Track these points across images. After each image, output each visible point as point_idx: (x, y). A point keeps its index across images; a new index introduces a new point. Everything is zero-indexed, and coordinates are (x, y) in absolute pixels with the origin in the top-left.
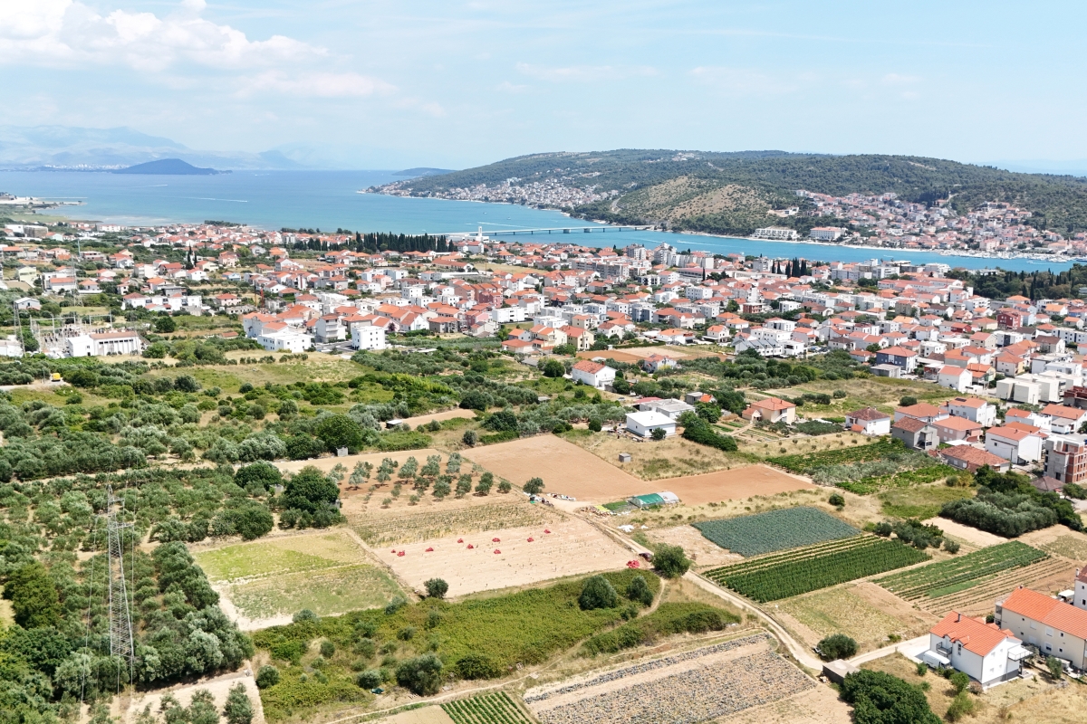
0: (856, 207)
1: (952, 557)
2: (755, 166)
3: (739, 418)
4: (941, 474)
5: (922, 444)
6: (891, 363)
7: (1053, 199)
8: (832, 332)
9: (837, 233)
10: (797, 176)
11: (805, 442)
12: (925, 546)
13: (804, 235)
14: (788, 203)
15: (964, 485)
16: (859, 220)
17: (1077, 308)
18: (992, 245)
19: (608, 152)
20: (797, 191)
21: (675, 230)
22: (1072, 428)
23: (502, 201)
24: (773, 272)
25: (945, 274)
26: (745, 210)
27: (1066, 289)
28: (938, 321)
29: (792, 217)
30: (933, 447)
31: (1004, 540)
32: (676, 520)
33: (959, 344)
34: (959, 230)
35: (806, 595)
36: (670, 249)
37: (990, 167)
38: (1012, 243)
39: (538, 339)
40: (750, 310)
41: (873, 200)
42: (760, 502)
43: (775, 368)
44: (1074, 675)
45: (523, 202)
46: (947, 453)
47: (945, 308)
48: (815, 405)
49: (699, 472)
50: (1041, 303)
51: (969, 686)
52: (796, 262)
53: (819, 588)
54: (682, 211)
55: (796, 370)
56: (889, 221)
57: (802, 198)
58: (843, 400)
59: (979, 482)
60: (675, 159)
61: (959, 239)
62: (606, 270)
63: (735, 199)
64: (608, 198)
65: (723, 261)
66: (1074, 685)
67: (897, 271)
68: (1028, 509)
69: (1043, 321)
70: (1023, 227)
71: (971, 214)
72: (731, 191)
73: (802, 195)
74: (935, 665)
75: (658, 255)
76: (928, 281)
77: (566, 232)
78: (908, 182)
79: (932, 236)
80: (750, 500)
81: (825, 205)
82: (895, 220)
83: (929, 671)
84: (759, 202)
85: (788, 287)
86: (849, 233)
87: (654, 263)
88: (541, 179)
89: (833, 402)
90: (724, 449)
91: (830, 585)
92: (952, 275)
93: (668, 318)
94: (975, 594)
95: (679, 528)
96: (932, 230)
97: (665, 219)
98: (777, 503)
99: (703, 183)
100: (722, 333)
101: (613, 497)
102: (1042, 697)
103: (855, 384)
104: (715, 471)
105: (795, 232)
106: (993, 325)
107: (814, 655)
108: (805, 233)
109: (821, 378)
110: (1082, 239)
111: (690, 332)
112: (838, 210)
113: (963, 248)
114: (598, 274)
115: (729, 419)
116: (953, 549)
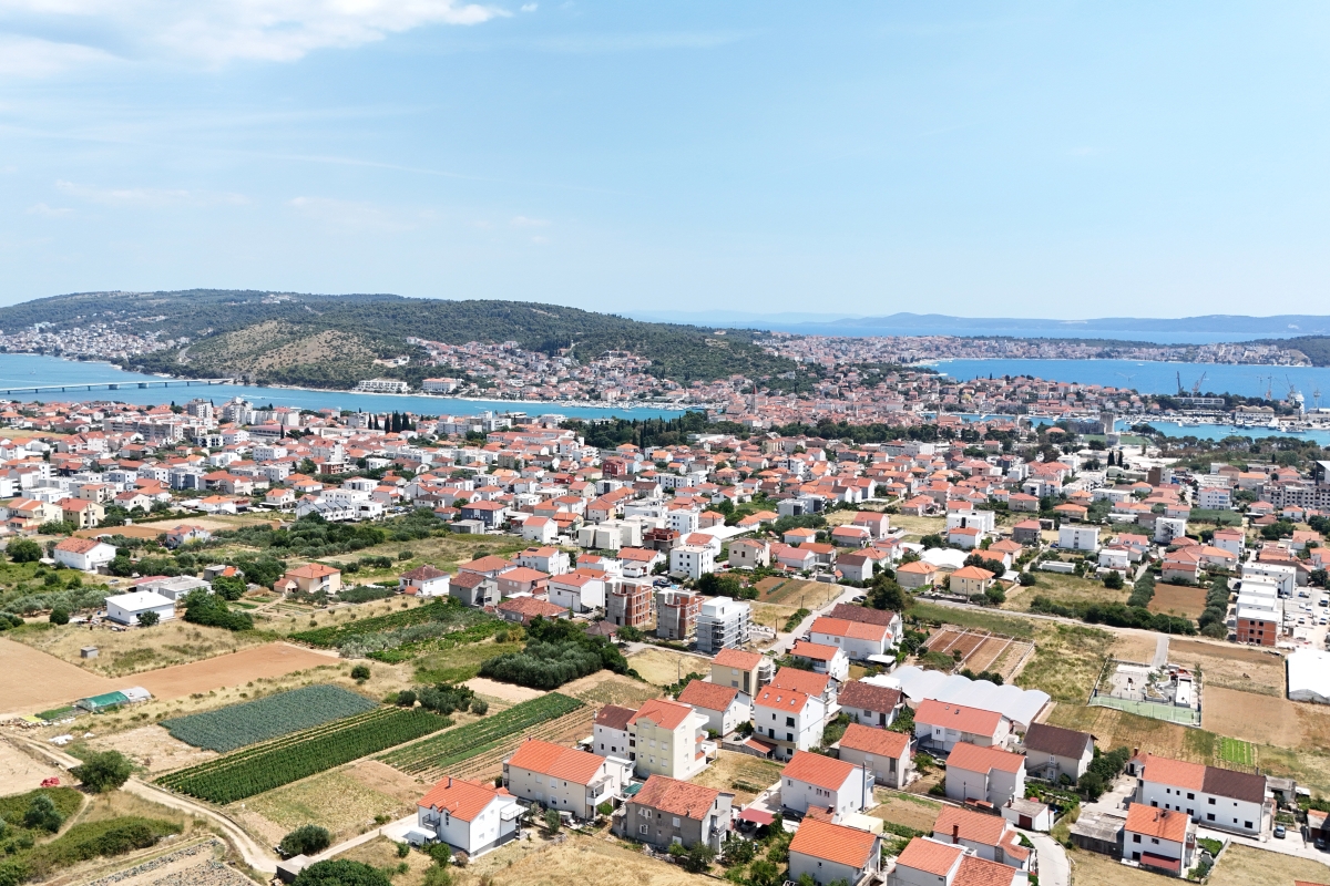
0: (473, 356)
1: (478, 718)
2: (361, 311)
3: (269, 592)
4: (491, 631)
5: (480, 600)
6: (477, 519)
7: (671, 348)
8: (419, 489)
9: (453, 384)
10: (410, 322)
11: (346, 612)
12: (450, 711)
13: (416, 387)
14: (397, 352)
15: (514, 639)
16: (477, 371)
17: (682, 453)
18: (613, 394)
19: (179, 293)
20: (408, 339)
21: (260, 383)
22: (645, 571)
23: (26, 351)
24: (370, 427)
25: (559, 425)
26: (346, 360)
27: (675, 436)
28: (541, 473)
29: (401, 367)
30: (494, 603)
31: (542, 693)
32: (139, 720)
33: (555, 495)
34: (581, 380)
35: (288, 786)
36: (244, 404)
37: (614, 316)
38: (633, 392)
39: (20, 517)
40: (329, 471)
41: (494, 349)
42: (261, 686)
43: (336, 532)
44: (575, 827)
45: (57, 352)
46: (505, 607)
47: (551, 459)
48: (373, 570)
49: (193, 659)
50: (648, 450)
51: (453, 859)
52: (396, 416)
53: (306, 775)
54: (270, 361)
55: (360, 532)
56: (509, 371)
57: (413, 346)
58: (408, 561)
59: (531, 634)
60: (266, 302)
61: (581, 389)
62: (152, 431)
63: (335, 348)
64: (175, 347)
65: (312, 417)
66: (573, 838)
67: (509, 423)
68: (572, 657)
69: (649, 468)
70: (644, 376)
71: (593, 363)
72: (329, 338)
73: (413, 342)
74: (421, 842)
75: (228, 412)
76: (540, 432)
77: (112, 387)
78: (530, 329)
79: (554, 387)
80: (250, 685)
81: (439, 354)
82: (516, 370)
83: (412, 850)
84: (363, 350)
85: (382, 444)
86: (465, 385)
87: (222, 422)
88: (83, 325)
89: (395, 565)
90: (234, 629)
91: (320, 770)
92: (565, 426)
93: (218, 484)
94: (493, 756)
95: (141, 730)
96: (554, 380)
97: (248, 371)
98: (284, 685)
99: (296, 328)
100: (285, 497)
101: (55, 703)
102: (534, 857)
103: (428, 543)
104: (215, 656)
105: (405, 384)
106: (598, 475)
107: (274, 856)
108: (416, 385)
109: (391, 540)
110: (698, 387)
111: (245, 498)
112: (454, 359)
113: (584, 399)
114: (141, 436)
115: (257, 593)
116: (481, 710)
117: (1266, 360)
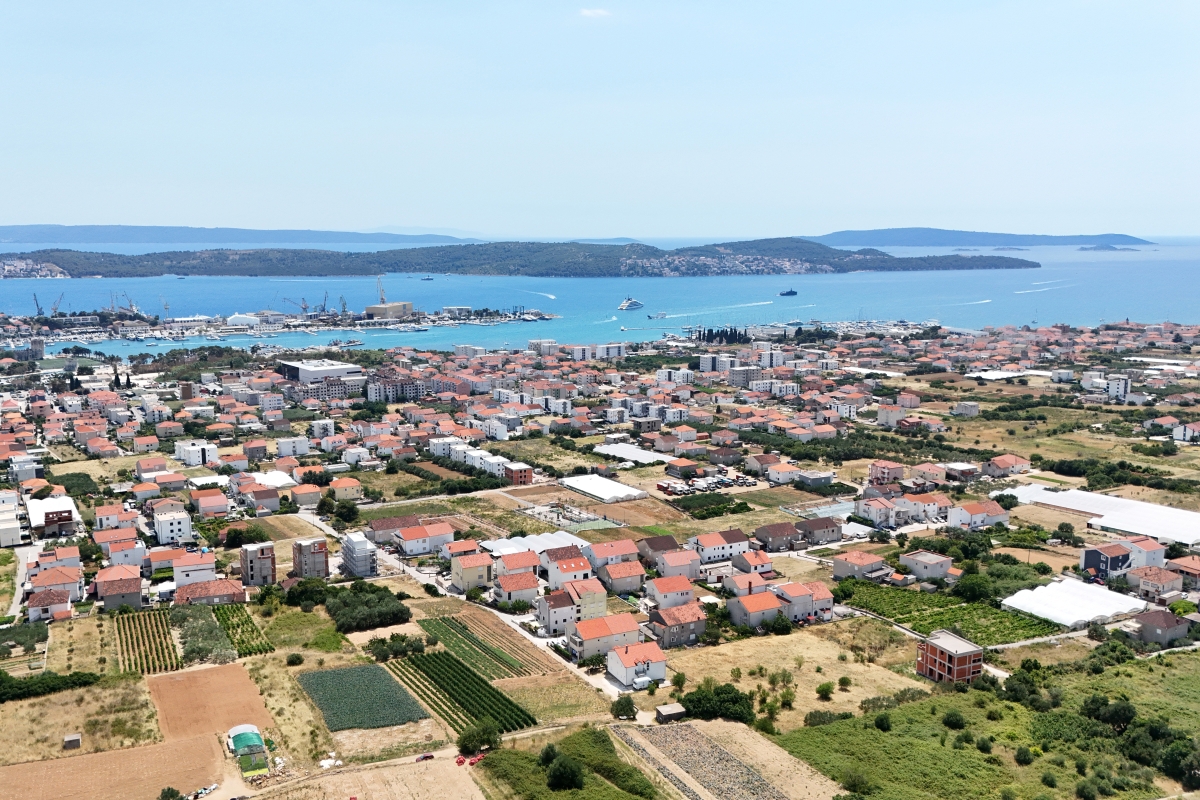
5: (146, 601)
12: (420, 649)
117: (29, 273)
